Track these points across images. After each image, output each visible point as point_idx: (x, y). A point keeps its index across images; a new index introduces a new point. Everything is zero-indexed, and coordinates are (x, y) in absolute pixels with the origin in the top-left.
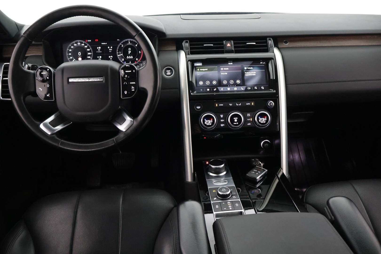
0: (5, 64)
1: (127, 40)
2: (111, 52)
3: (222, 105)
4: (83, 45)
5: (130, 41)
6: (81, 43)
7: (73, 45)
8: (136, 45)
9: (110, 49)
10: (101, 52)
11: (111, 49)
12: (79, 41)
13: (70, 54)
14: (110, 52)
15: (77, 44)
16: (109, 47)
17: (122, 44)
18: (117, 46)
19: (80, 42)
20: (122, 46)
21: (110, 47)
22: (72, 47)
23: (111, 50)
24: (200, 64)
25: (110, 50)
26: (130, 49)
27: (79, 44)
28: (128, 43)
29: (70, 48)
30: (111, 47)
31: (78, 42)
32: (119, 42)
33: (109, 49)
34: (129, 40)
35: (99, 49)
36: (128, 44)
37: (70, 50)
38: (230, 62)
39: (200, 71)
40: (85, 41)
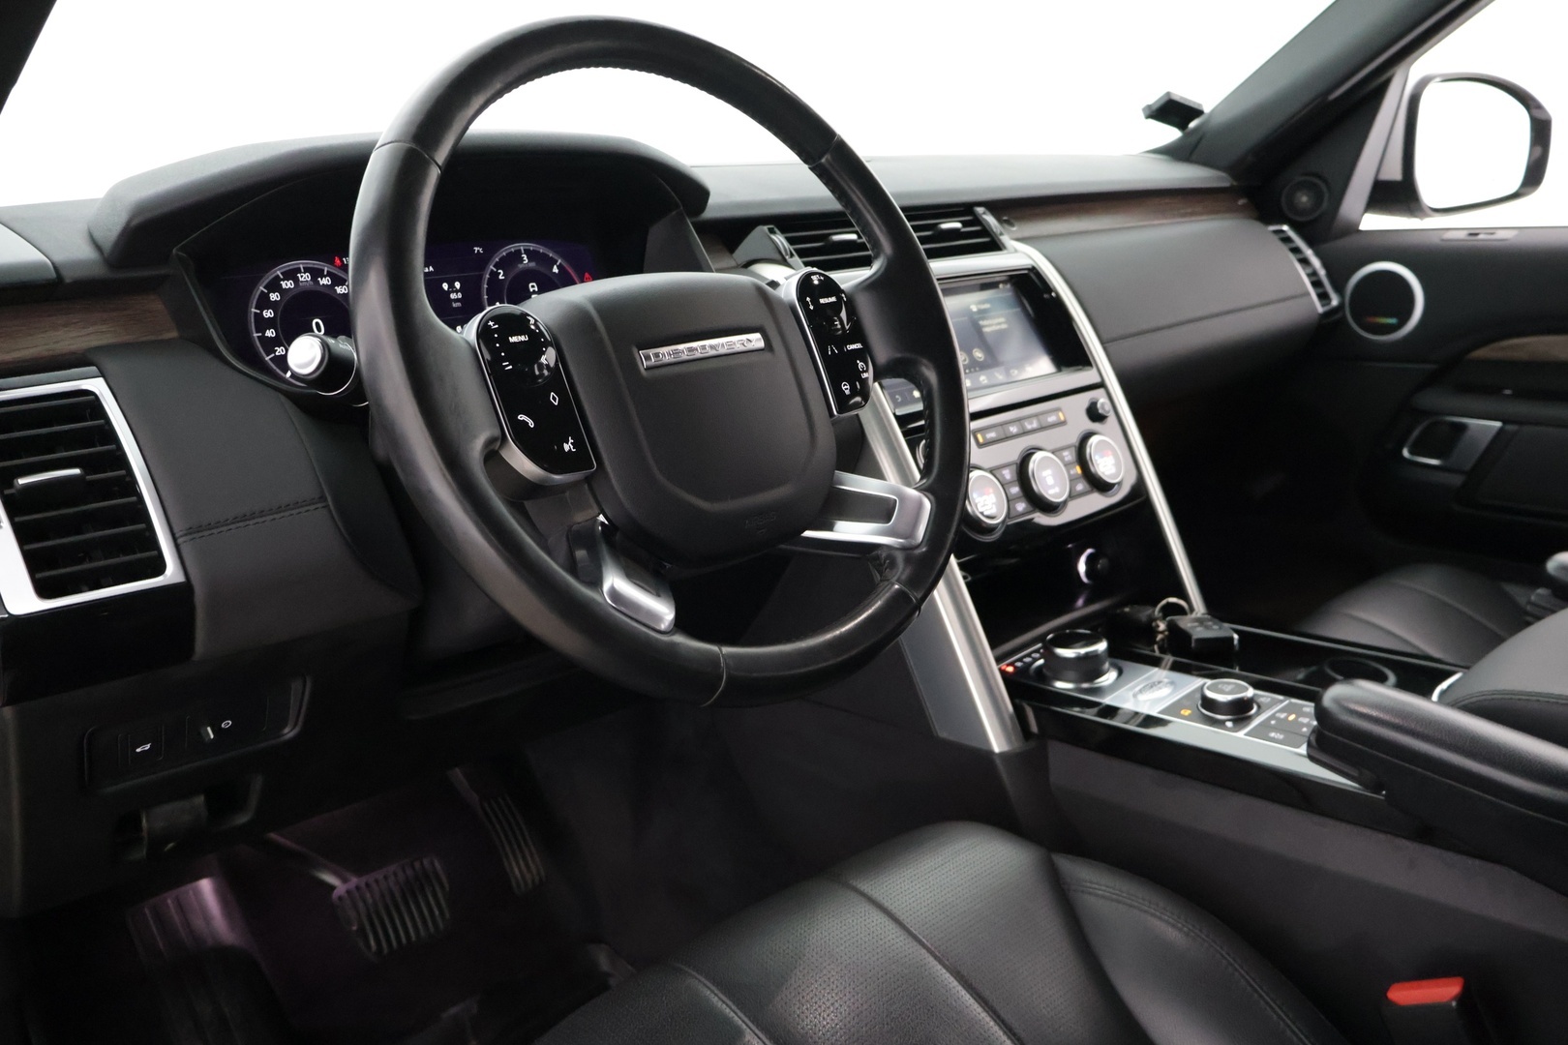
1: (512, 248)
2: (459, 304)
4: (325, 281)
5: (527, 252)
6: (316, 274)
7: (274, 286)
8: (555, 270)
9: (453, 292)
11: (457, 291)
12: (301, 264)
13: (271, 333)
14: (454, 305)
15: (296, 280)
16: (445, 286)
17: (497, 266)
18: (480, 277)
19: (307, 270)
20: (501, 277)
21: (451, 286)
22: (274, 297)
23: (460, 295)
25: (453, 296)
26: (533, 286)
27: (304, 277)
28: (522, 260)
29: (264, 302)
30: (457, 285)
31: (298, 270)
32: (483, 261)
33: (448, 293)
34: (522, 246)
36: (520, 266)
37: (268, 314)
40: (331, 262)
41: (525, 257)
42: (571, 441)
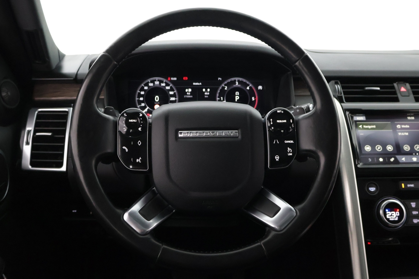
0: (40, 110)
1: (233, 79)
2: (207, 97)
3: (412, 186)
4: (163, 85)
5: (239, 81)
6: (161, 82)
7: (147, 85)
8: (248, 88)
9: (206, 92)
10: (191, 96)
11: (208, 92)
12: (157, 78)
13: (141, 99)
14: (205, 97)
15: (154, 83)
16: (204, 90)
17: (225, 85)
18: (217, 89)
19: (158, 80)
20: (226, 89)
21: (206, 90)
22: (146, 88)
23: (208, 94)
24: (362, 118)
25: (206, 94)
26: (237, 93)
27: (157, 83)
28: (235, 83)
29: (142, 89)
30: (209, 90)
31: (156, 80)
32: (221, 82)
33: (205, 92)
34: (237, 79)
35: (188, 92)
36: (234, 86)
37: (142, 93)
38: (411, 116)
39: (363, 128)
40: (167, 79)
41: (237, 83)
42: (140, 158)
